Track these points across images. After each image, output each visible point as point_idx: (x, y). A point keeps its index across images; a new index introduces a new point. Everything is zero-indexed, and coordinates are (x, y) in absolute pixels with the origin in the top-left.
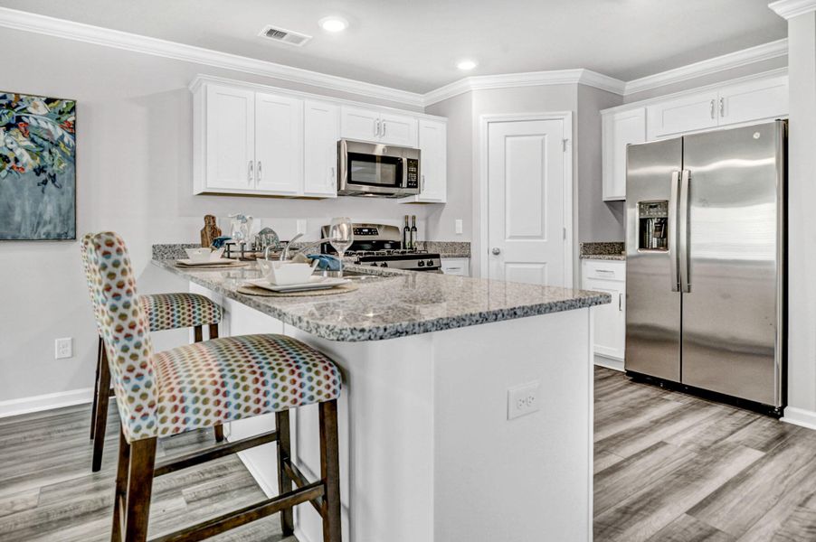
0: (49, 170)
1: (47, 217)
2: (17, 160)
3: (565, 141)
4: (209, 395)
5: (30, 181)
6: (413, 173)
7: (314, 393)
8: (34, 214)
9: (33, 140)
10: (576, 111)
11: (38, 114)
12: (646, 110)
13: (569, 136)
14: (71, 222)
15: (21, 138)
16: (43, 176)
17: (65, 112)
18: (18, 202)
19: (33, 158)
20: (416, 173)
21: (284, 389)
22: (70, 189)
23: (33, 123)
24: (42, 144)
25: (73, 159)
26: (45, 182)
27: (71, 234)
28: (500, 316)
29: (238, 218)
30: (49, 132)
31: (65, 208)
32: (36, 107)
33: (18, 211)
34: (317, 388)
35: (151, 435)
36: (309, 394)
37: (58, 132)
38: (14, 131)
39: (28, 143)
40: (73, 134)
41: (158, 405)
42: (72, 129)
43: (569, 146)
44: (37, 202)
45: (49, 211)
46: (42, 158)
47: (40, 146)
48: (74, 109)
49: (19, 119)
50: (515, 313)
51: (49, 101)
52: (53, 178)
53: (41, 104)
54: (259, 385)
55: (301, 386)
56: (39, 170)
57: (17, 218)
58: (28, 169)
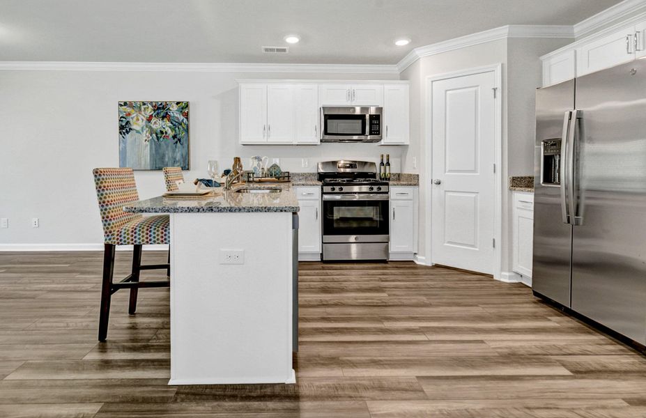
0: (178, 137)
1: (177, 159)
2: (166, 133)
3: (495, 90)
4: (129, 232)
5: (171, 141)
6: (376, 124)
7: (155, 239)
8: (172, 157)
9: (172, 123)
10: (506, 62)
11: (174, 111)
12: (575, 52)
13: (499, 86)
14: (187, 161)
15: (168, 122)
16: (176, 140)
17: (184, 107)
18: (167, 152)
19: (172, 131)
20: (379, 124)
21: (143, 236)
22: (186, 145)
23: (172, 115)
24: (176, 124)
25: (187, 130)
26: (177, 142)
27: (187, 167)
28: (201, 210)
29: (256, 158)
30: (178, 119)
31: (184, 154)
32: (173, 107)
33: (167, 156)
34: (155, 235)
35: (110, 243)
36: (153, 240)
37: (181, 118)
38: (165, 119)
39: (171, 125)
40: (187, 118)
41: (113, 233)
42: (187, 116)
43: (499, 94)
44: (174, 151)
45: (178, 156)
46: (175, 131)
47: (174, 125)
48: (187, 106)
49: (167, 113)
50: (212, 210)
51: (178, 103)
52: (180, 140)
53: (175, 105)
54: (133, 233)
55: (150, 236)
56: (174, 137)
57: (167, 159)
58: (171, 136)
